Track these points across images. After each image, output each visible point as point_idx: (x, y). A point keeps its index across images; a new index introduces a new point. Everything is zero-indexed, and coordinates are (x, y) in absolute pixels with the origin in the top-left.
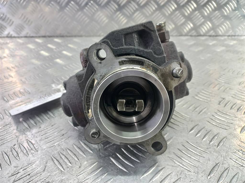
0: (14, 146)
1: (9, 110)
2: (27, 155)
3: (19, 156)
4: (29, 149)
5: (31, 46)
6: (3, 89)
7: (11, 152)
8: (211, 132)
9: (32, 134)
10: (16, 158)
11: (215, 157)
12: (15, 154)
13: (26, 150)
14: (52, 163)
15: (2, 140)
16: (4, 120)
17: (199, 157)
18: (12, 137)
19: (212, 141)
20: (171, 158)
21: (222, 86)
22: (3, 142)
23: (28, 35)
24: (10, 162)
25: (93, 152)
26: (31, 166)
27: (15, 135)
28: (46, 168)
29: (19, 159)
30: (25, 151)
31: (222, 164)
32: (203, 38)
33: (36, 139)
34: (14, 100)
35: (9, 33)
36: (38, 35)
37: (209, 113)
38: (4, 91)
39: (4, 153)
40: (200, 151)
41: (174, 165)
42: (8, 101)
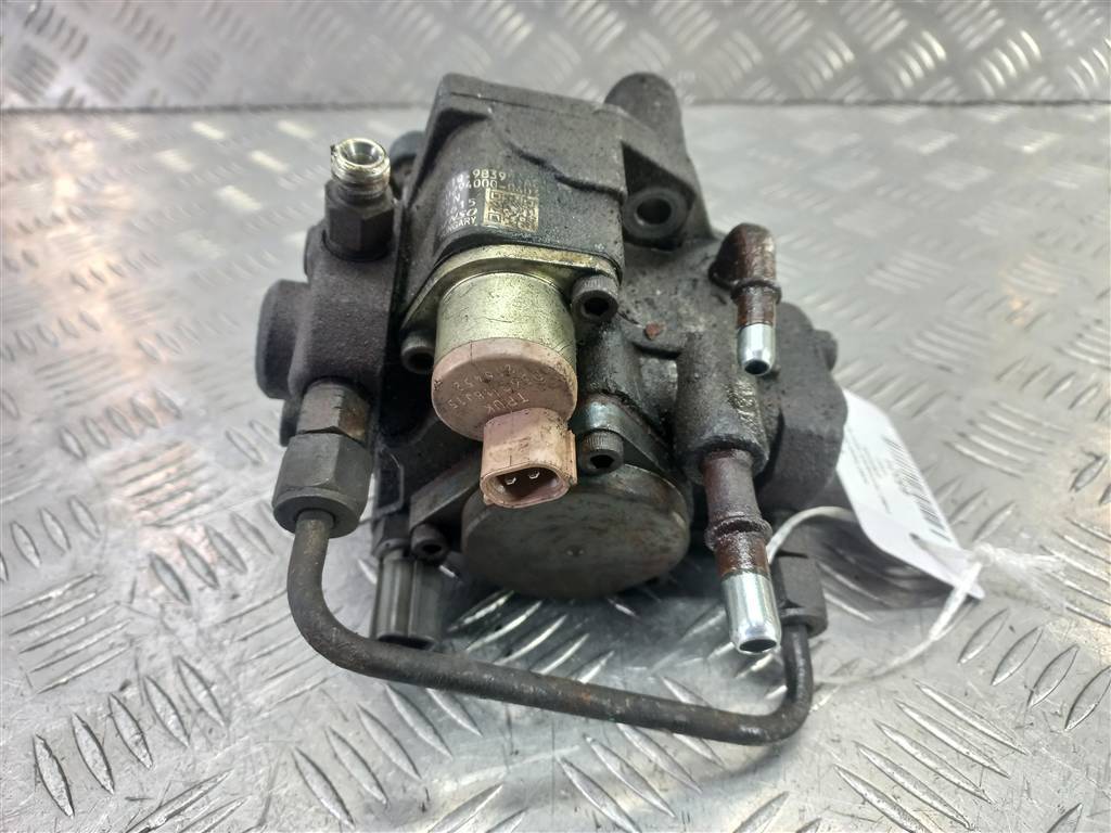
0: (123, 688)
1: (90, 504)
2: (183, 739)
3: (145, 744)
4: (188, 710)
5: (172, 159)
6: (58, 391)
7: (109, 721)
8: (1032, 640)
9: (200, 632)
10: (136, 751)
11: (1055, 775)
12: (129, 732)
13: (176, 713)
14: (295, 783)
15: (67, 657)
16: (69, 555)
17: (978, 775)
18: (110, 642)
19: (1043, 685)
20: (845, 772)
21: (1089, 389)
22: (72, 670)
23: (157, 103)
24: (109, 771)
25: (480, 731)
26: (201, 795)
27: (126, 635)
28: (271, 811)
29: (146, 760)
30: (171, 722)
31: (1092, 816)
32: (995, 116)
33: (219, 657)
34: (107, 447)
35: (69, 94)
36: (204, 101)
37: (1024, 536)
38: (64, 400)
39: (79, 727)
40: (985, 740)
41: (859, 813)
42: (82, 457)
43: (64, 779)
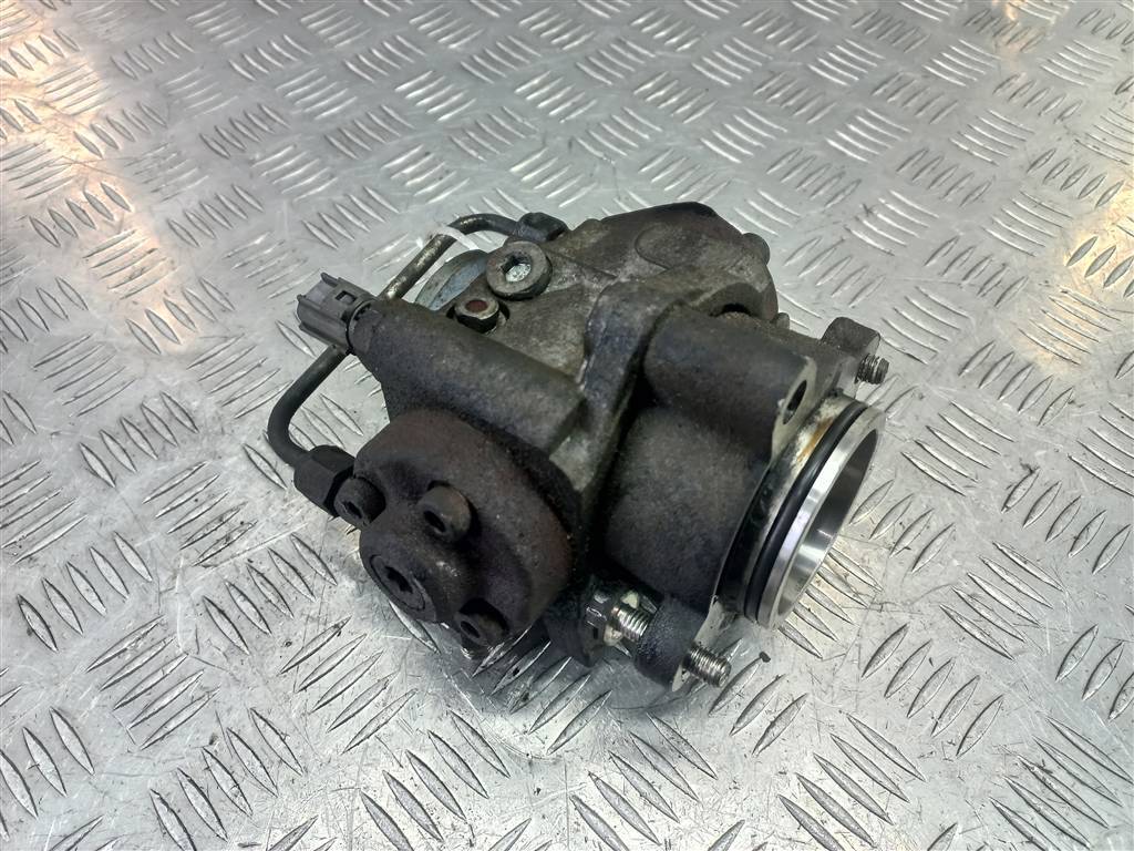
0: (211, 743)
2: (273, 790)
3: (242, 794)
4: (271, 761)
7: (208, 774)
8: (945, 672)
10: (236, 801)
12: (227, 785)
13: (261, 764)
14: (369, 826)
16: (130, 602)
17: (886, 800)
18: (191, 695)
19: (946, 715)
21: (1039, 385)
22: (164, 725)
24: (219, 821)
27: (202, 688)
30: (260, 773)
31: (963, 833)
39: (185, 781)
40: (895, 770)
41: (794, 836)
42: (112, 483)
43: (185, 830)
